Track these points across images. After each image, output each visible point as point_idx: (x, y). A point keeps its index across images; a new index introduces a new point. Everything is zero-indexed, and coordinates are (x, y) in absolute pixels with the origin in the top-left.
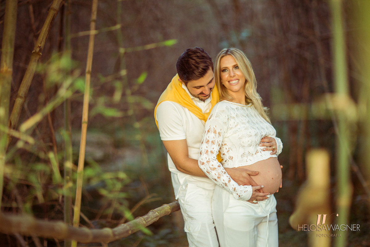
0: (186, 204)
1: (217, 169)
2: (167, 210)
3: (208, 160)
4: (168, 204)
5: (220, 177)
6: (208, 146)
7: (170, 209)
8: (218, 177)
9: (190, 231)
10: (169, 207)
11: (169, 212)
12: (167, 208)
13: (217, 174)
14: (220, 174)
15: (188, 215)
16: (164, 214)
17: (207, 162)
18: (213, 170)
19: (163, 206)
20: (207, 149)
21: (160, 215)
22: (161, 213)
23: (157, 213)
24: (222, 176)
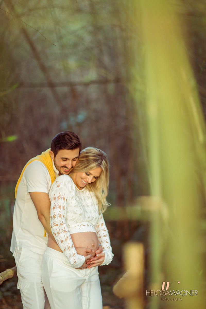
0: (20, 265)
1: (67, 232)
2: (10, 275)
3: (61, 222)
4: (11, 269)
5: (67, 240)
6: (60, 211)
7: (12, 273)
8: (65, 239)
9: (21, 288)
10: (12, 272)
11: (11, 276)
12: (10, 272)
13: (66, 236)
14: (68, 238)
15: (20, 274)
16: (7, 278)
17: (61, 224)
18: (64, 232)
19: (6, 271)
20: (60, 214)
21: (3, 279)
22: (5, 277)
23: (1, 278)
24: (69, 240)
